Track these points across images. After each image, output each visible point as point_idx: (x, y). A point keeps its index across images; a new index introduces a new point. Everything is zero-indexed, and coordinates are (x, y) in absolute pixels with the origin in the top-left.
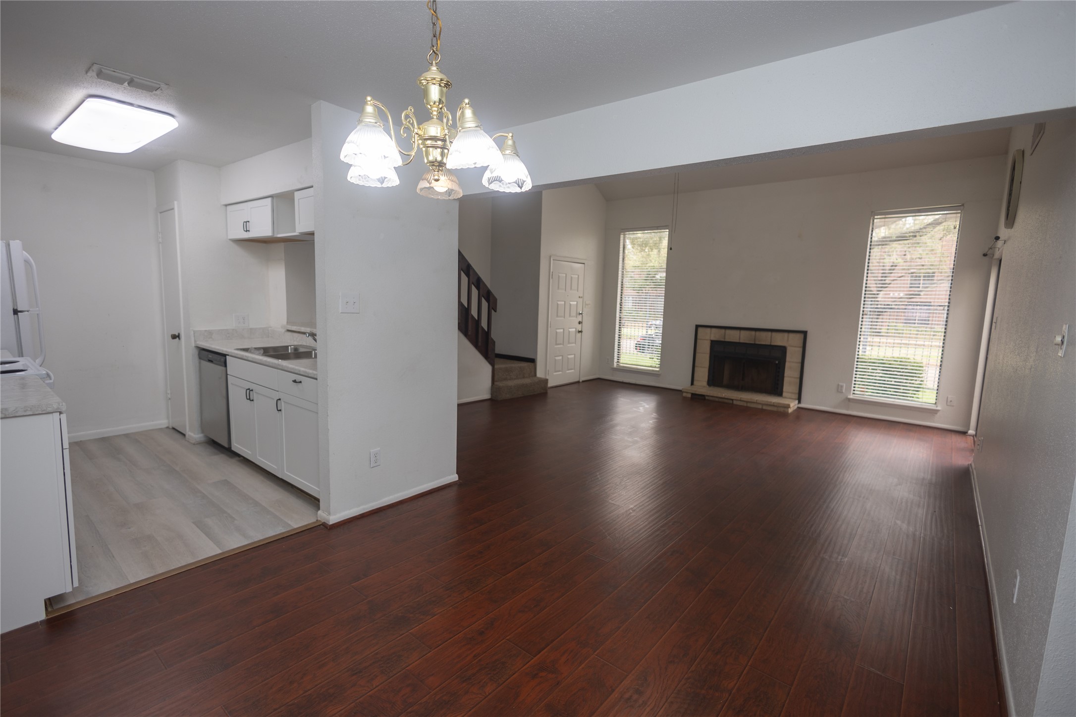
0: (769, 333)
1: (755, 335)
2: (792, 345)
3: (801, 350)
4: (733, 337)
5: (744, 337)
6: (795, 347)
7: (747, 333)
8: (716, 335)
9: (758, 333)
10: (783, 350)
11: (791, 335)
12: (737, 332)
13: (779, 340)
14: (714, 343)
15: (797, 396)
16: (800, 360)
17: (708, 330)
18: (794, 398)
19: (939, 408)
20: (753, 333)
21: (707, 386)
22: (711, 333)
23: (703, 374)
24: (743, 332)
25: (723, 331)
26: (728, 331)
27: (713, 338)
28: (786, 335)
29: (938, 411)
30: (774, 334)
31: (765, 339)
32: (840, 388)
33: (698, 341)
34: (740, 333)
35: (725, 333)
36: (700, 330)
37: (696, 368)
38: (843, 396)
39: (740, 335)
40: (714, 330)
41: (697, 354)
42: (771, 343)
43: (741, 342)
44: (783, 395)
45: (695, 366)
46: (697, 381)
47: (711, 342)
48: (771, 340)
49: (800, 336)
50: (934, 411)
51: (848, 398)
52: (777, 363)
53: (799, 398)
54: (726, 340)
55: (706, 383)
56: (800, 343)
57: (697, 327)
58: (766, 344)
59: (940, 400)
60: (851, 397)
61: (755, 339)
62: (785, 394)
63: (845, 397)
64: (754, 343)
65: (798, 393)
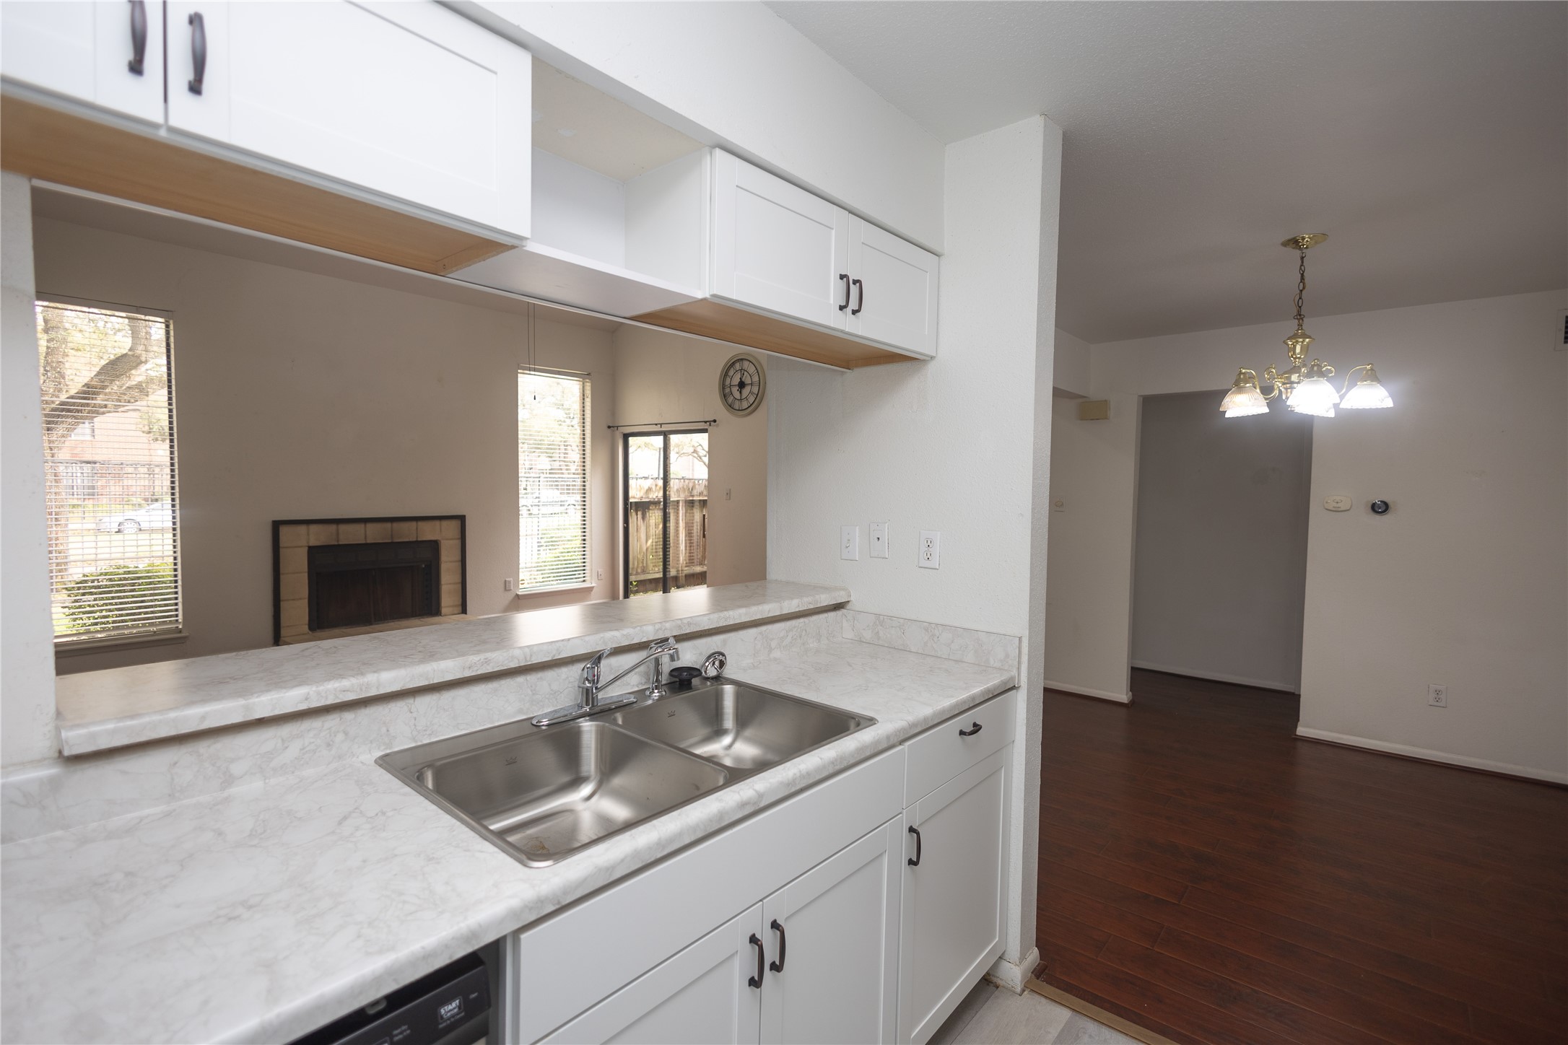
0: (414, 524)
1: (392, 528)
2: (445, 535)
3: (458, 543)
4: (352, 535)
5: (373, 534)
6: (452, 539)
7: (378, 526)
8: (318, 536)
9: (396, 525)
10: (434, 546)
11: (445, 523)
12: (359, 528)
13: (428, 532)
14: (313, 551)
15: (460, 608)
16: (459, 557)
17: (302, 529)
18: (456, 612)
19: (593, 585)
20: (388, 525)
21: (310, 632)
22: (308, 534)
23: (297, 610)
24: (370, 526)
25: (332, 527)
26: (343, 527)
27: (313, 543)
28: (437, 523)
29: (593, 587)
30: (421, 524)
31: (408, 533)
32: (507, 584)
33: (283, 552)
34: (365, 528)
35: (338, 530)
36: (284, 530)
37: (282, 603)
38: (510, 596)
39: (366, 531)
40: (313, 528)
41: (282, 577)
42: (417, 538)
43: (368, 542)
44: (441, 613)
45: (282, 598)
46: (288, 626)
47: (311, 549)
48: (417, 534)
49: (455, 525)
50: (591, 589)
51: (517, 595)
52: (424, 566)
53: (464, 611)
54: (340, 543)
55: (307, 626)
56: (457, 534)
57: (277, 525)
58: (411, 540)
59: (591, 576)
60: (520, 593)
61: (392, 535)
62: (444, 611)
63: (513, 595)
64: (390, 541)
65: (462, 605)
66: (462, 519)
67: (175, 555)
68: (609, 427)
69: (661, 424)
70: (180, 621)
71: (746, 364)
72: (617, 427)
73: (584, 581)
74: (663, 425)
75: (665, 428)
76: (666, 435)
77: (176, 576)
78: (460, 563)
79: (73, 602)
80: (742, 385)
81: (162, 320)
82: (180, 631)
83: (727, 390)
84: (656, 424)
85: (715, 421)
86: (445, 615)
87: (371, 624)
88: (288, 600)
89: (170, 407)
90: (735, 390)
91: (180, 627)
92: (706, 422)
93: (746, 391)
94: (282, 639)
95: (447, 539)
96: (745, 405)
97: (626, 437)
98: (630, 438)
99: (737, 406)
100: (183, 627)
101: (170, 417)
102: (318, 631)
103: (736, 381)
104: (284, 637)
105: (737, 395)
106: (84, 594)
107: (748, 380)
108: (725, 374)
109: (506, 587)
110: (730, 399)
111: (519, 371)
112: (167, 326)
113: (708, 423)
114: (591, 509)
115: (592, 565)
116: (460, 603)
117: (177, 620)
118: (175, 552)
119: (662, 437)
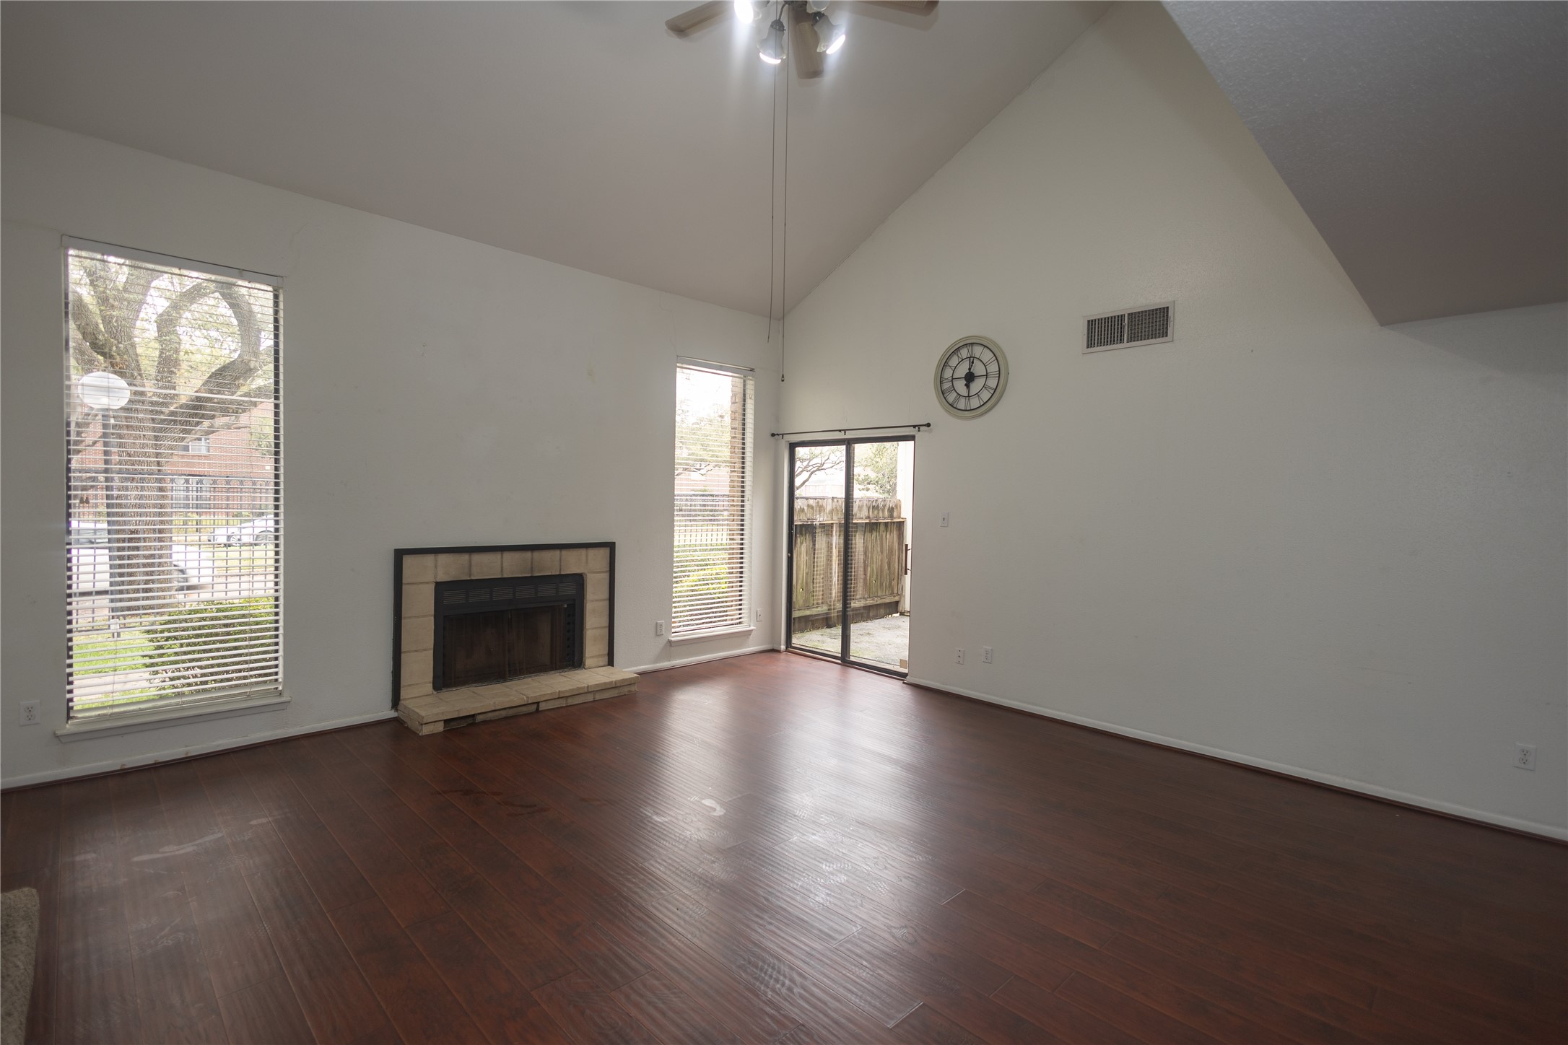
0: (557, 553)
1: (532, 559)
2: (591, 566)
3: (606, 576)
4: (488, 568)
5: (510, 566)
6: (599, 572)
7: (517, 556)
8: (448, 569)
9: (537, 555)
10: (578, 581)
11: (592, 552)
12: (494, 558)
13: (573, 563)
14: (441, 588)
15: (606, 659)
16: (606, 595)
17: (429, 559)
18: (601, 664)
19: (752, 628)
20: (528, 555)
21: (435, 693)
22: (436, 567)
23: (420, 664)
24: (508, 556)
25: (465, 557)
26: (477, 558)
27: (442, 577)
28: (583, 551)
29: (752, 630)
30: (564, 552)
31: (550, 564)
32: (659, 629)
33: (406, 589)
34: (502, 558)
35: (470, 561)
36: (408, 561)
37: (402, 655)
38: (662, 641)
39: (502, 562)
40: (443, 558)
41: (404, 622)
42: (560, 571)
43: (505, 576)
44: (585, 664)
45: (402, 650)
46: (410, 685)
47: (438, 585)
48: (560, 566)
49: (605, 552)
50: (749, 633)
51: (670, 642)
52: (566, 606)
53: (611, 663)
54: (473, 578)
55: (431, 685)
56: (605, 565)
57: (400, 555)
58: (553, 574)
59: (750, 616)
60: (673, 639)
61: (532, 568)
62: (588, 662)
63: (665, 641)
64: (530, 575)
65: (609, 654)
66: (611, 546)
67: (277, 594)
68: (773, 435)
69: (845, 430)
70: (280, 680)
71: (978, 351)
72: (783, 435)
73: (740, 623)
74: (847, 432)
75: (850, 435)
76: (849, 443)
77: (277, 606)
78: (608, 602)
79: (155, 649)
80: (970, 378)
81: (270, 289)
82: (280, 694)
83: (947, 386)
84: (840, 431)
85: (928, 425)
86: (590, 668)
87: (505, 681)
88: (409, 652)
89: (277, 402)
90: (960, 386)
91: (280, 688)
92: (915, 427)
93: (976, 386)
94: (401, 702)
95: (595, 572)
96: (975, 403)
97: (793, 447)
98: (798, 449)
99: (962, 404)
100: (283, 688)
101: (277, 414)
102: (444, 690)
103: (963, 370)
104: (405, 699)
105: (963, 391)
106: (167, 639)
107: (979, 369)
108: (945, 364)
109: (658, 631)
110: (951, 397)
111: (678, 365)
112: (276, 297)
113: (917, 428)
114: (751, 535)
115: (750, 604)
116: (606, 652)
117: (276, 680)
118: (276, 591)
119: (844, 447)
